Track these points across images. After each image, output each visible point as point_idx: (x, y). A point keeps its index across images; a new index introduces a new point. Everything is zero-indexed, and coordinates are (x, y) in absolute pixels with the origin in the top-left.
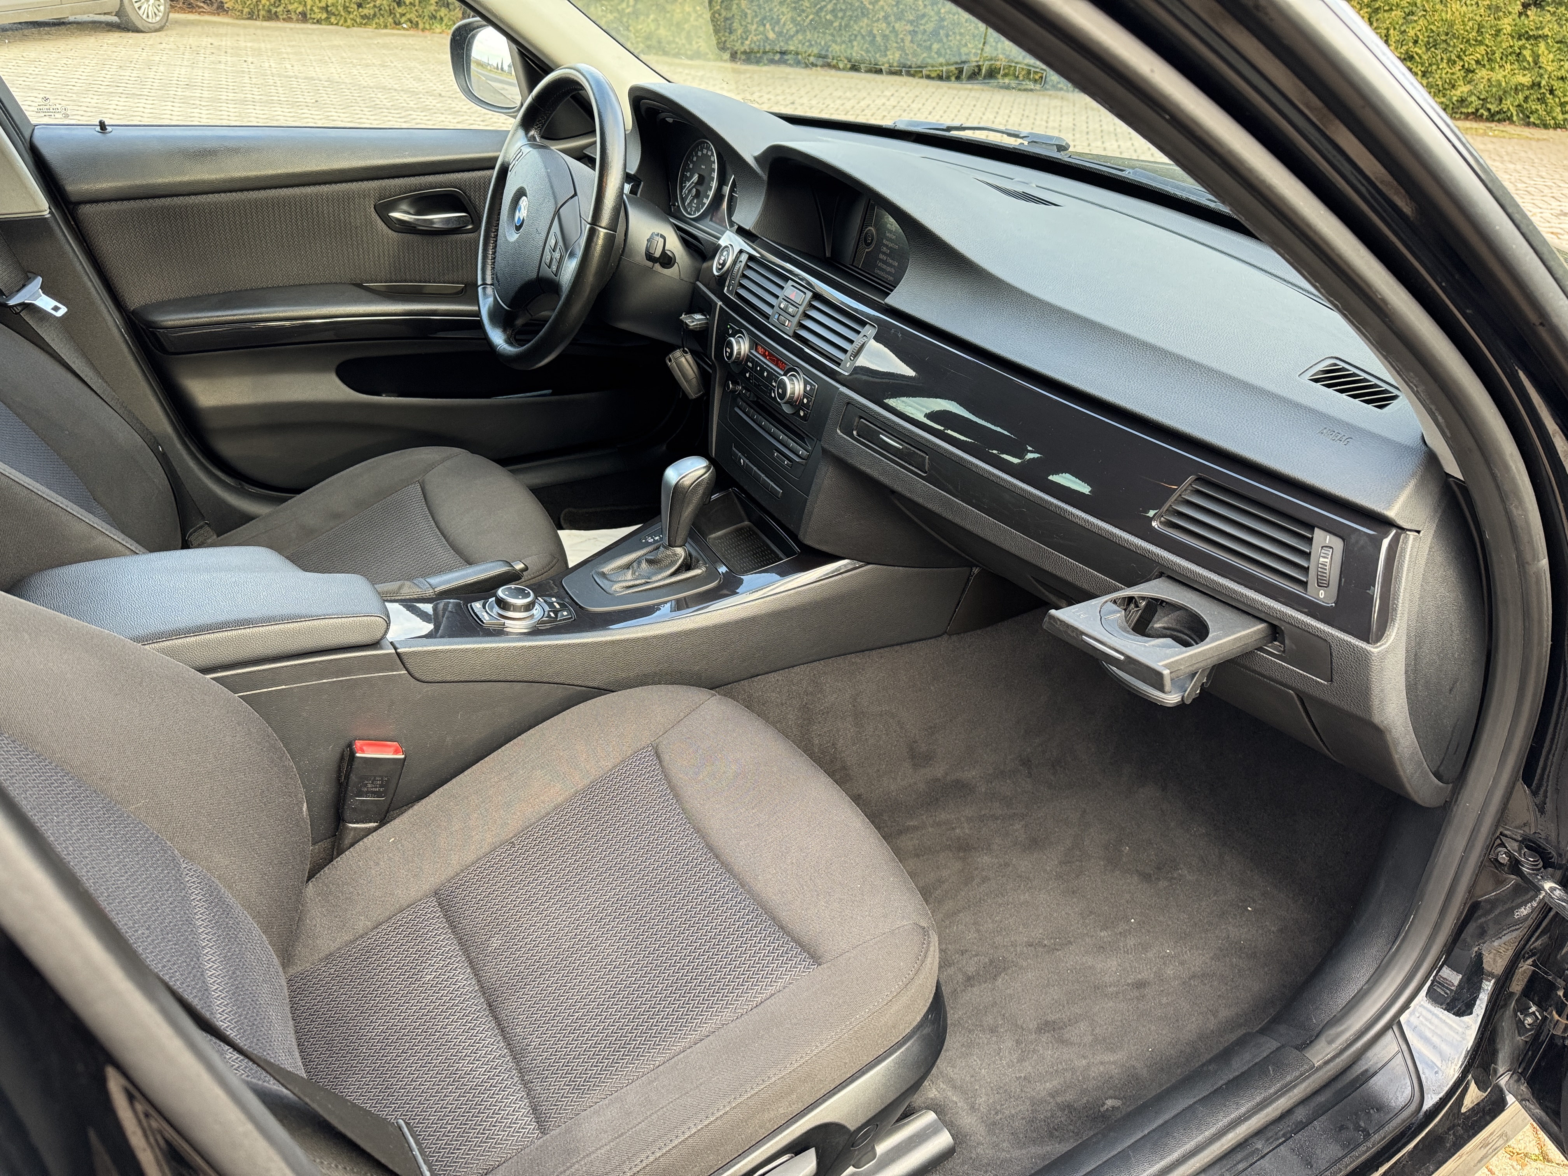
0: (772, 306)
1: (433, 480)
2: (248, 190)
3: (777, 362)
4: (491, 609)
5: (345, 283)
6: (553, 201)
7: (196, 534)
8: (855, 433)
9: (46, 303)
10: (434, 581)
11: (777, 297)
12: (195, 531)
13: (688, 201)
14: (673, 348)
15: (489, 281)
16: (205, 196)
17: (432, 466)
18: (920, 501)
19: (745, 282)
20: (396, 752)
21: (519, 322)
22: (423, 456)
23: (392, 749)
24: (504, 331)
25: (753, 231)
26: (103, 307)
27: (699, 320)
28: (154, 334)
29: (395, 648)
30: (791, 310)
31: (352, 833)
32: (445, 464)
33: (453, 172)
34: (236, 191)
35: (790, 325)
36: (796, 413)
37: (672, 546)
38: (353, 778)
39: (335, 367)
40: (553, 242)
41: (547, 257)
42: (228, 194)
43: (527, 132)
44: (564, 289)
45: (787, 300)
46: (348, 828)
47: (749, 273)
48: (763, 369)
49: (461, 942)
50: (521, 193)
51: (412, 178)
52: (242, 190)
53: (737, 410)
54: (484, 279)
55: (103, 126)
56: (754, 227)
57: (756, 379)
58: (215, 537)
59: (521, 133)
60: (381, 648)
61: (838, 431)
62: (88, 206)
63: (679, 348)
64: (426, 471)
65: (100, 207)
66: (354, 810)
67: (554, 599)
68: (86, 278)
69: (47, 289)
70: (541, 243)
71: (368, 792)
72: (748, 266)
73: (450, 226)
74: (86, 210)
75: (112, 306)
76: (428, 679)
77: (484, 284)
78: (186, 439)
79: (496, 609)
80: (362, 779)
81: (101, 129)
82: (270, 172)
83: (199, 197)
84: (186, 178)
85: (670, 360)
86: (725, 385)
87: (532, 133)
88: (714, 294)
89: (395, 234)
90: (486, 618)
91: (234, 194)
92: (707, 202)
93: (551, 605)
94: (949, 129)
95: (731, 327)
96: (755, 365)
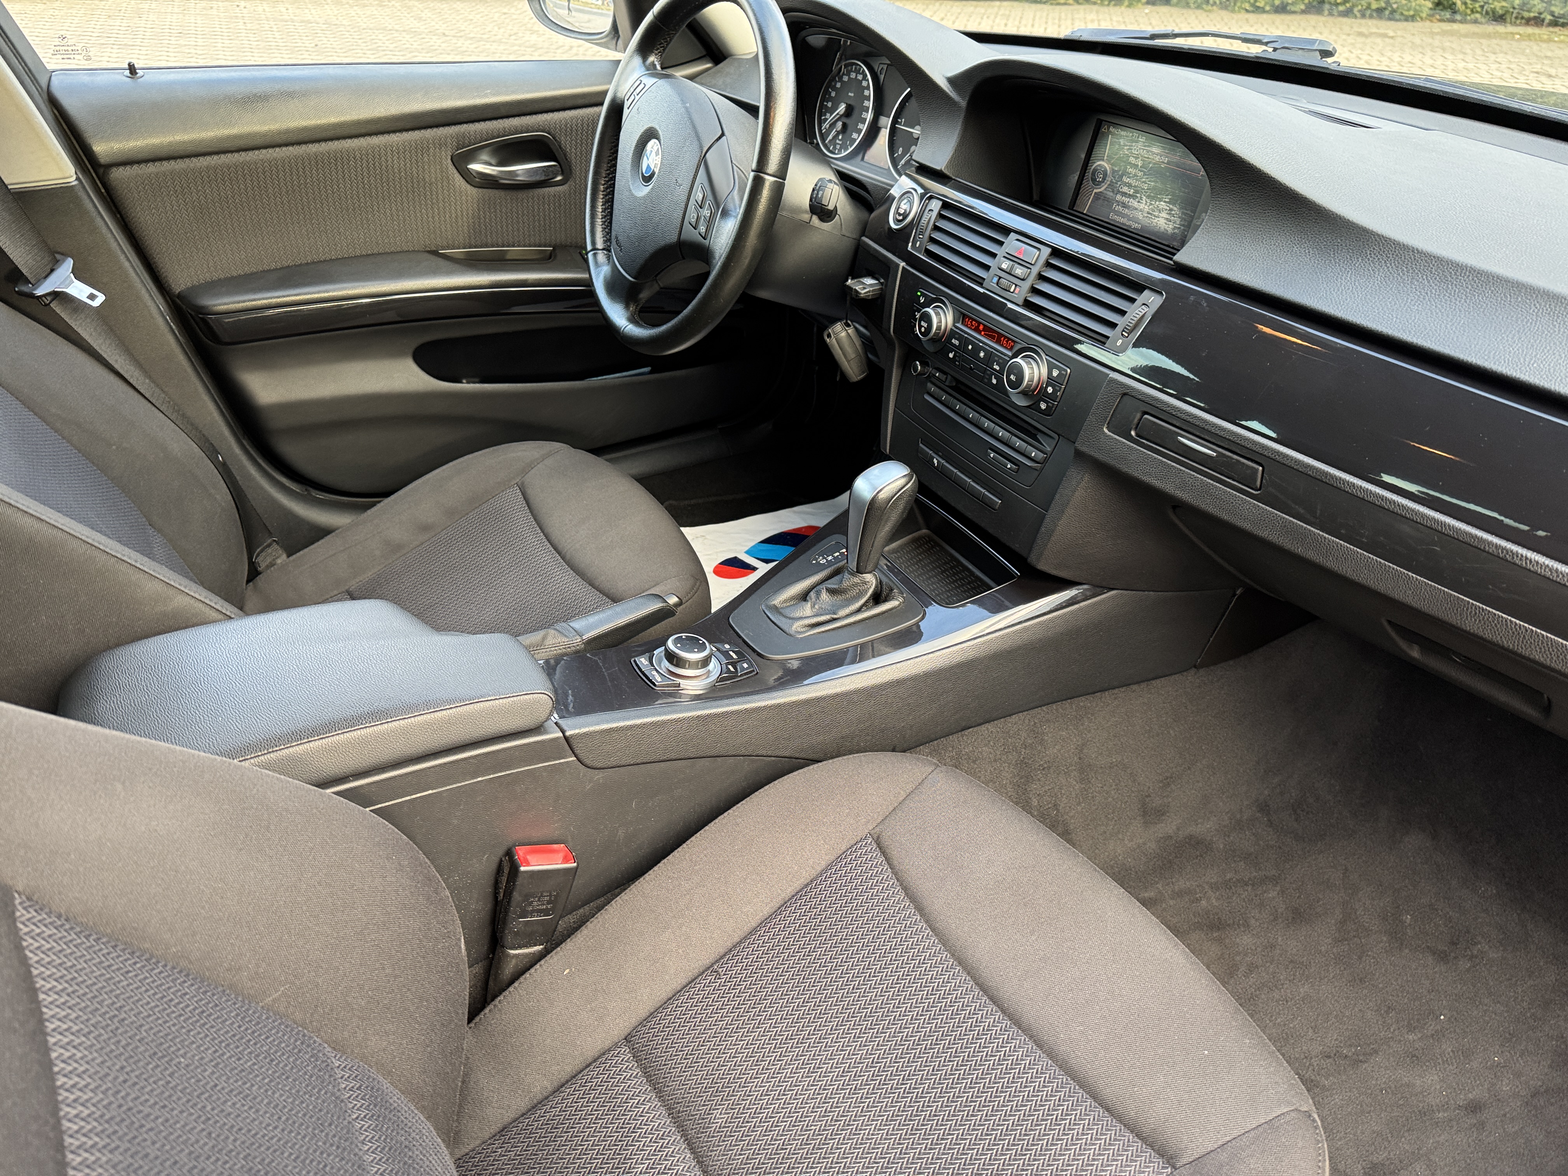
0: (987, 268)
1: (536, 482)
2: (305, 143)
3: (998, 337)
4: (660, 664)
5: (419, 251)
6: (696, 143)
7: (264, 554)
8: (1133, 433)
9: (79, 290)
10: (577, 624)
11: (993, 255)
12: (262, 551)
13: (830, 137)
14: (833, 321)
15: (600, 244)
16: (257, 152)
17: (530, 466)
18: (1246, 526)
19: (937, 236)
20: (566, 860)
21: (644, 295)
22: (519, 454)
23: (561, 856)
24: (627, 307)
25: (946, 172)
26: (143, 291)
27: (871, 285)
28: (204, 321)
29: (563, 732)
30: (1019, 271)
31: (514, 961)
32: (546, 462)
33: (541, 112)
34: (292, 144)
35: (1020, 292)
36: (1035, 406)
37: (859, 571)
38: (516, 896)
39: (411, 350)
40: (701, 196)
41: (692, 215)
42: (284, 149)
43: (644, 58)
44: (717, 255)
45: (1009, 257)
46: (508, 955)
47: (942, 224)
48: (977, 349)
49: (670, 1111)
50: (650, 134)
51: (495, 122)
52: (299, 143)
53: (927, 397)
54: (593, 243)
55: (132, 69)
56: (947, 167)
57: (965, 360)
58: (284, 556)
59: (637, 60)
60: (546, 732)
61: (1106, 430)
62: (121, 169)
63: (840, 320)
64: (525, 471)
65: (136, 169)
66: (517, 933)
67: (727, 646)
68: (122, 258)
69: (79, 274)
70: (685, 198)
71: (533, 911)
72: (941, 216)
73: (538, 178)
74: (118, 175)
75: (154, 289)
76: (600, 765)
77: (594, 249)
78: (245, 442)
79: (666, 663)
80: (527, 897)
81: (131, 73)
82: (333, 120)
83: (250, 153)
84: (234, 131)
85: (829, 336)
86: (906, 365)
87: (652, 59)
88: (894, 254)
89: (474, 191)
90: (658, 678)
91: (291, 148)
92: (858, 138)
93: (726, 654)
94: (1153, 37)
95: (923, 295)
96: (965, 341)
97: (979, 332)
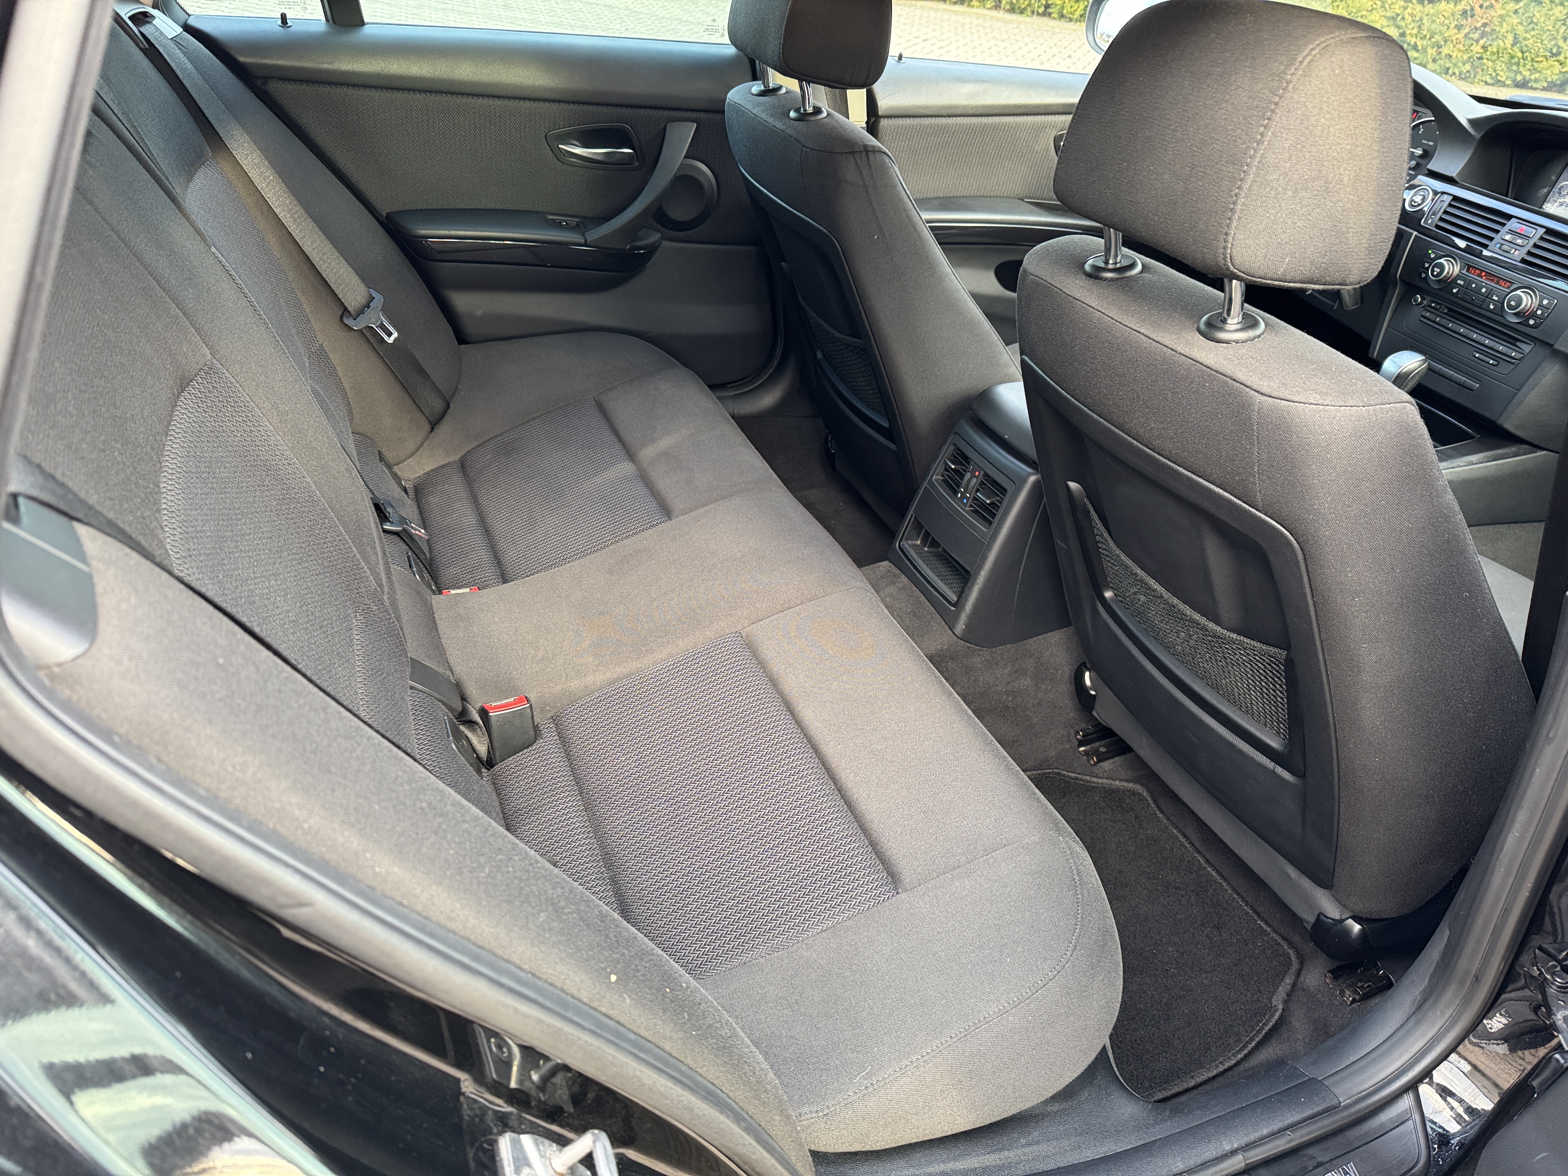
0: (1492, 239)
3: (1498, 280)
11: (1496, 231)
19: (1447, 217)
25: (1456, 178)
30: (1518, 241)
35: (1518, 253)
36: (1524, 322)
39: (994, 266)
45: (1511, 232)
47: (1452, 210)
48: (1479, 287)
56: (1457, 174)
57: (1467, 294)
65: (893, 120)
72: (1451, 205)
74: (886, 122)
86: (1406, 298)
95: (1433, 252)
96: (1469, 283)
97: (1482, 277)
